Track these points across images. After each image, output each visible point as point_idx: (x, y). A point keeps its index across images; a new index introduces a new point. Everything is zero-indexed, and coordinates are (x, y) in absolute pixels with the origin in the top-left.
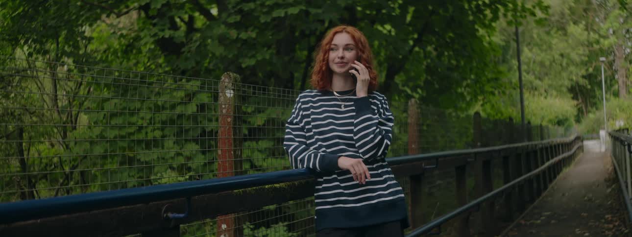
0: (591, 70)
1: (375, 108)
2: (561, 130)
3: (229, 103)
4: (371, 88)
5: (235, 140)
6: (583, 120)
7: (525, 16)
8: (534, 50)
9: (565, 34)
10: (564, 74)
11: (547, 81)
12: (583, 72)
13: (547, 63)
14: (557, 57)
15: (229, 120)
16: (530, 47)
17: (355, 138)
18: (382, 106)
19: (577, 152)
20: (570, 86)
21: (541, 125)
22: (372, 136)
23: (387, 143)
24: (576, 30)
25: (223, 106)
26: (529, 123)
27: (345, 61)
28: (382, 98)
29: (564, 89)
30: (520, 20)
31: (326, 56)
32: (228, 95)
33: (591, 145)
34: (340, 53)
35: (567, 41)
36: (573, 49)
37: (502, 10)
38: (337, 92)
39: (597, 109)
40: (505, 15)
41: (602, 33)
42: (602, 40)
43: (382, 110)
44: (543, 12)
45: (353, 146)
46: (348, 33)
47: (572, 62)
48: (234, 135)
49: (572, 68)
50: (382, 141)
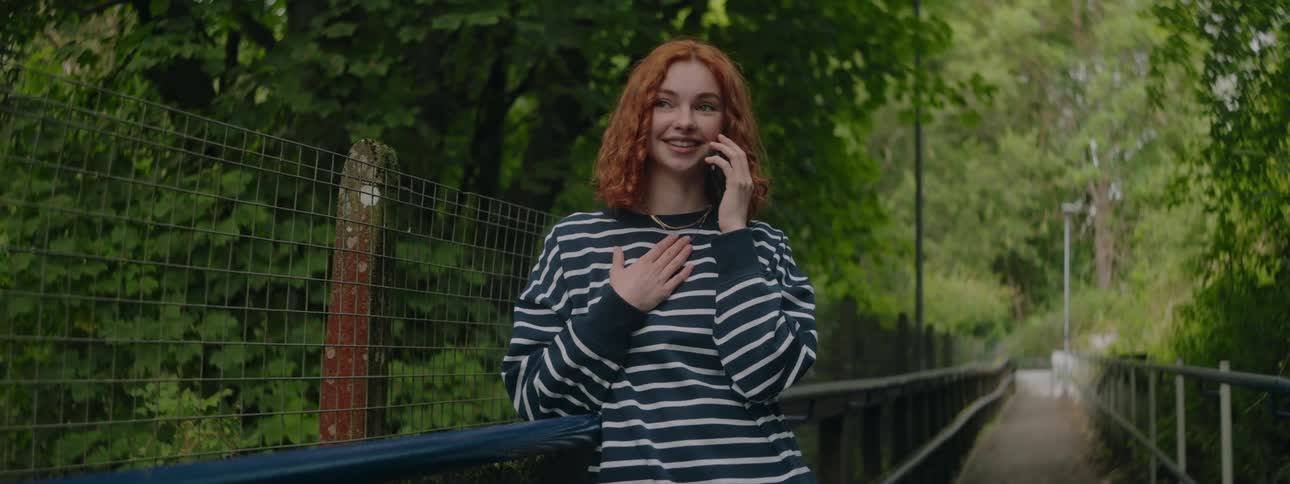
0: (1044, 228)
1: (766, 262)
2: (979, 345)
3: (366, 220)
4: (753, 211)
5: (374, 320)
6: (1017, 330)
7: (941, 103)
9: (995, 149)
10: (986, 234)
11: (949, 243)
12: (1026, 230)
14: (974, 198)
15: (363, 267)
17: (719, 342)
18: (782, 258)
19: (1004, 396)
20: (993, 258)
21: (947, 333)
22: (770, 335)
23: (807, 355)
24: (1018, 145)
25: (349, 229)
26: (930, 328)
27: (695, 136)
28: (779, 238)
29: (984, 264)
30: (928, 109)
31: (646, 122)
32: (366, 200)
33: (1033, 381)
34: (682, 116)
35: (997, 165)
36: (1010, 184)
38: (660, 217)
39: (1048, 307)
42: (1070, 170)
43: (781, 269)
44: (980, 99)
45: (712, 362)
46: (704, 62)
47: (1003, 208)
48: (373, 312)
49: (1004, 221)
50: (794, 349)
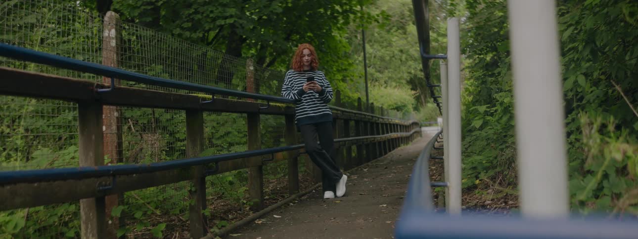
2: (399, 114)
3: (251, 72)
6: (421, 109)
7: (371, 23)
8: (375, 47)
9: (405, 33)
10: (403, 68)
11: (387, 74)
13: (388, 58)
14: (396, 52)
16: (371, 44)
19: (415, 135)
20: (408, 79)
21: (382, 107)
26: (372, 104)
29: (404, 82)
30: (365, 24)
32: (251, 68)
33: (427, 131)
35: (406, 39)
36: (413, 46)
37: (352, 16)
40: (354, 21)
41: (442, 31)
42: (440, 39)
47: (410, 57)
49: (411, 63)
